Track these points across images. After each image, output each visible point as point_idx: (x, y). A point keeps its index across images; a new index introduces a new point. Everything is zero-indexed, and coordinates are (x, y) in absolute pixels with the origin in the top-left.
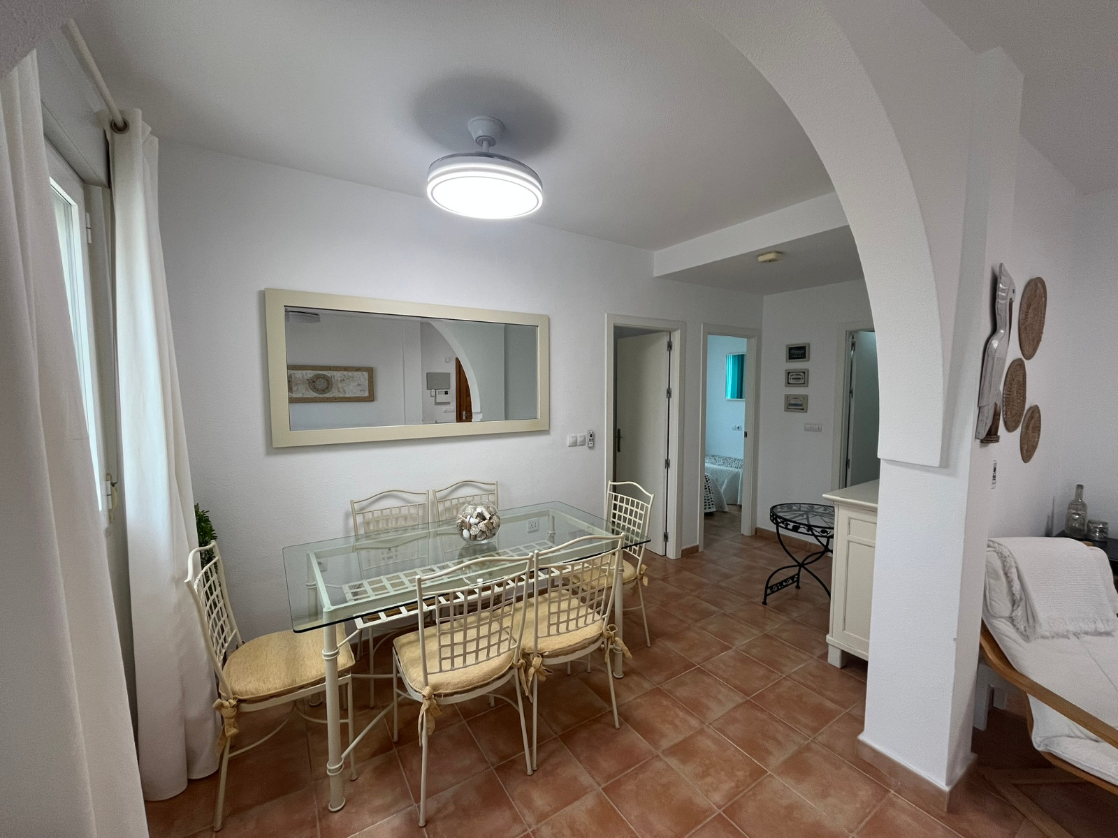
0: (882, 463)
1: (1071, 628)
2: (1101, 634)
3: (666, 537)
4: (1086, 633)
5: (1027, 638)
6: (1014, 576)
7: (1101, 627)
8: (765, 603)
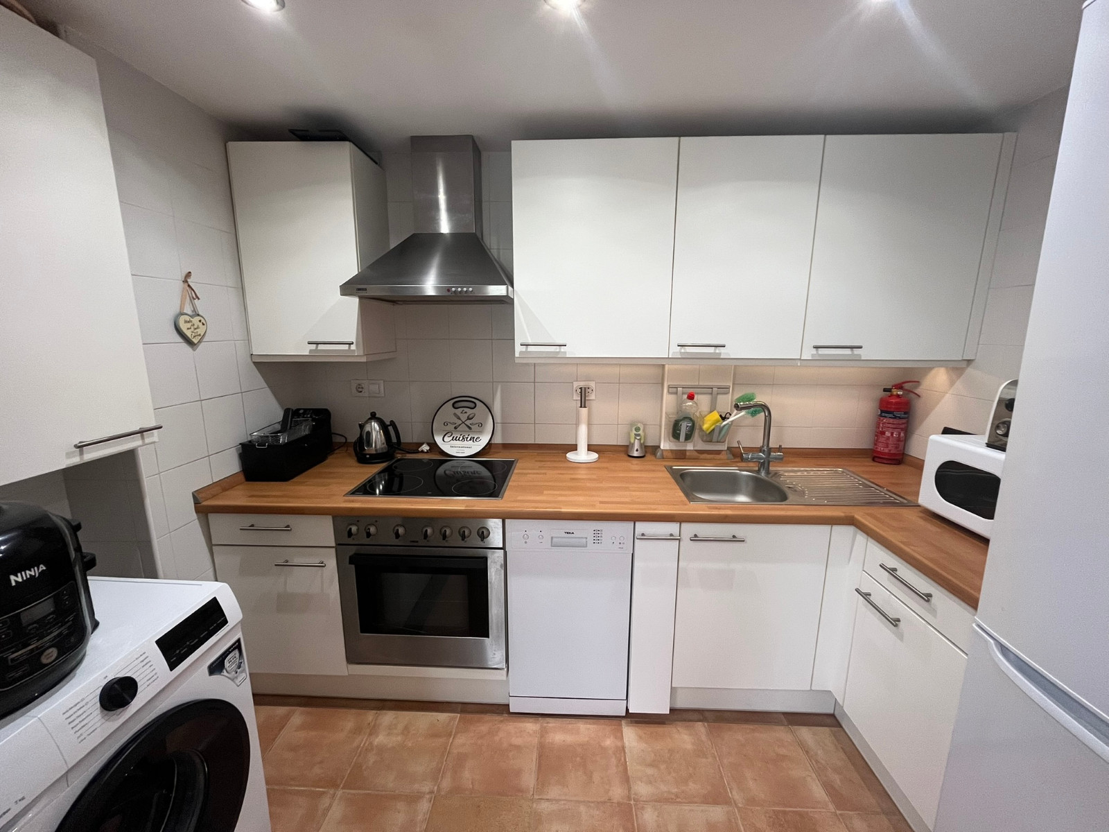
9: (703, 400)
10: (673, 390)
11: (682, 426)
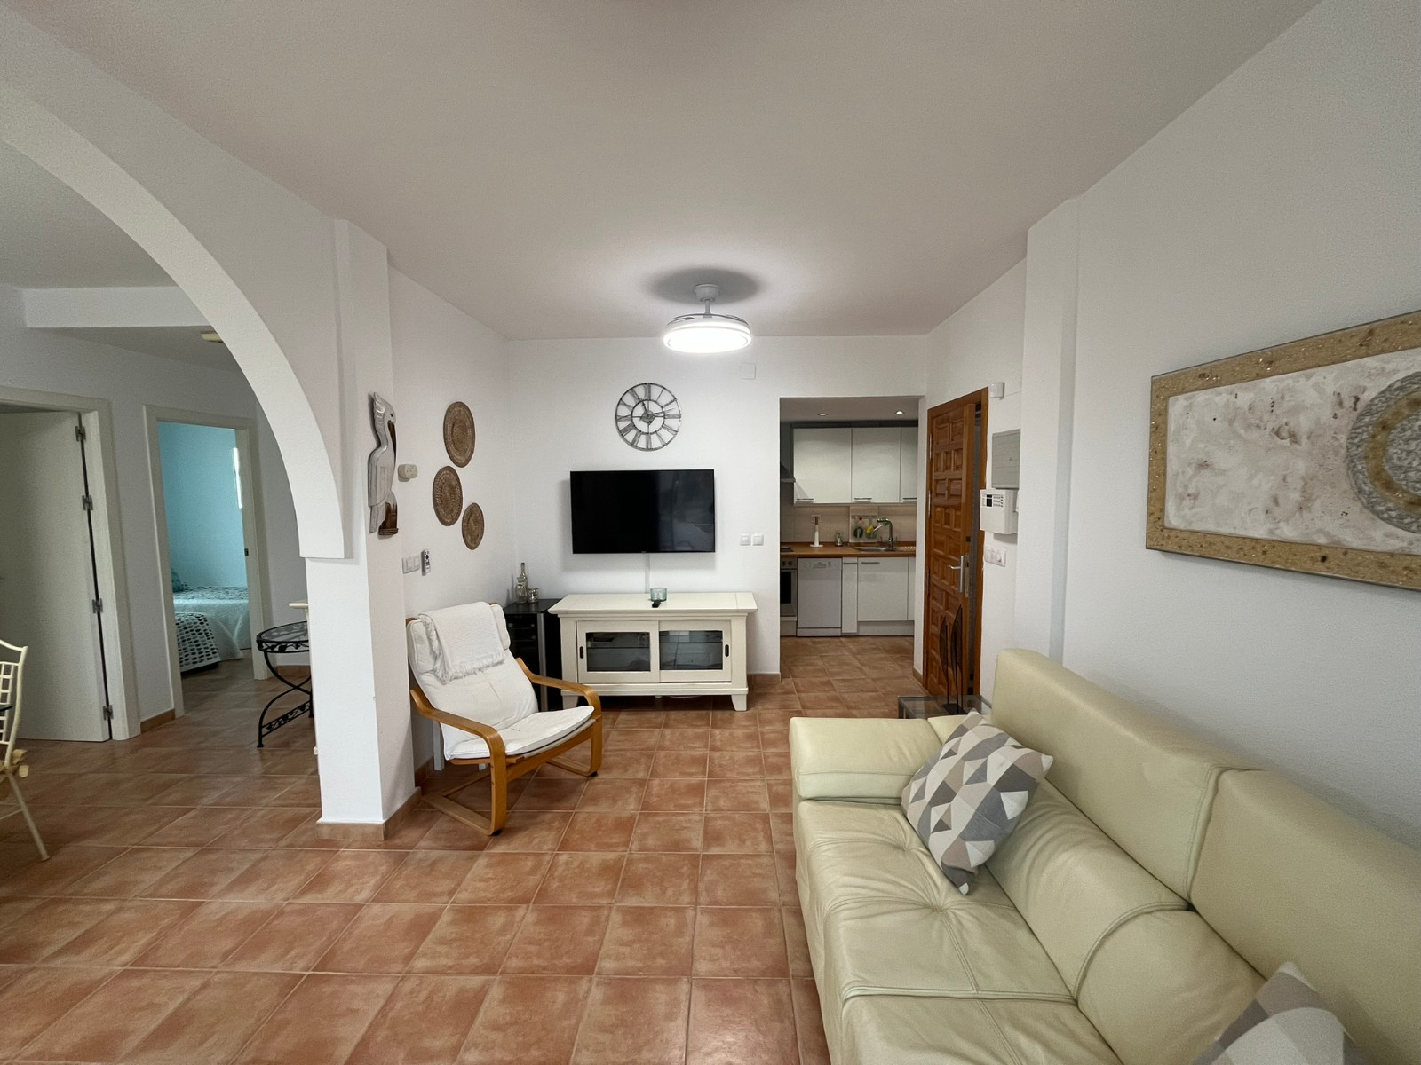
0: (308, 562)
1: (476, 665)
2: (497, 664)
3: (108, 713)
4: (488, 667)
5: (443, 682)
6: (434, 637)
7: (497, 659)
8: (260, 745)
9: (866, 522)
10: (853, 517)
11: (858, 532)
